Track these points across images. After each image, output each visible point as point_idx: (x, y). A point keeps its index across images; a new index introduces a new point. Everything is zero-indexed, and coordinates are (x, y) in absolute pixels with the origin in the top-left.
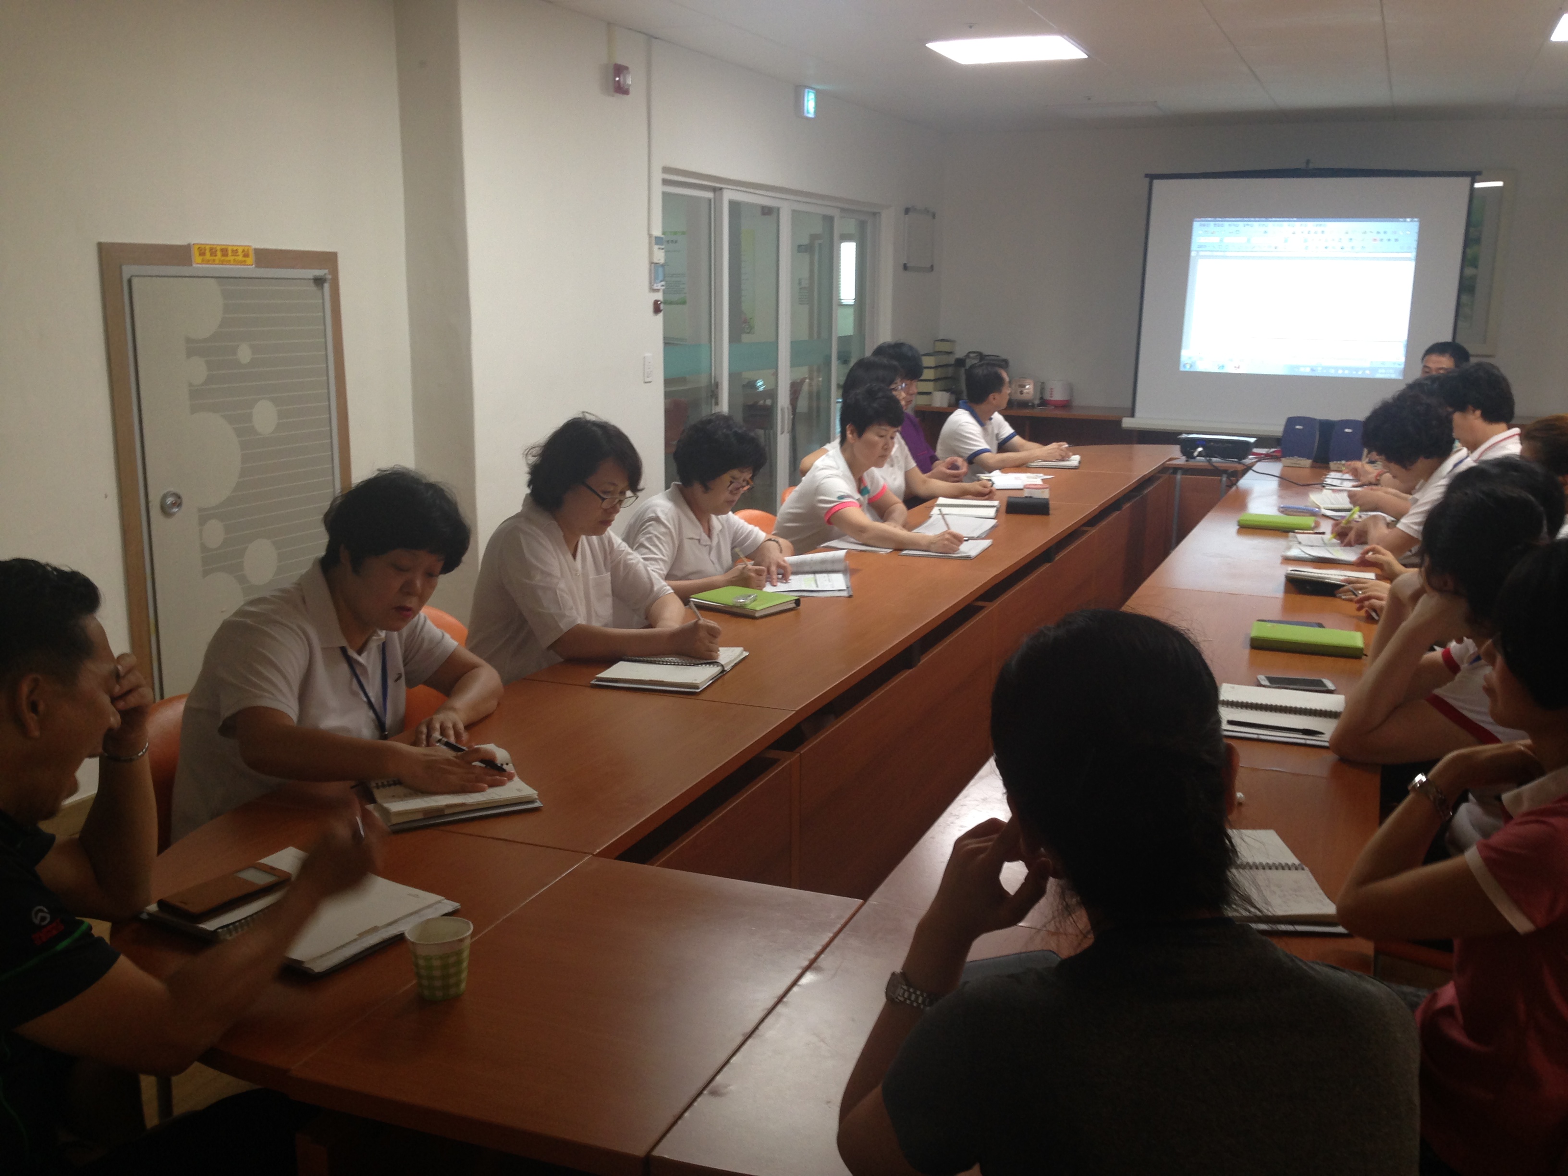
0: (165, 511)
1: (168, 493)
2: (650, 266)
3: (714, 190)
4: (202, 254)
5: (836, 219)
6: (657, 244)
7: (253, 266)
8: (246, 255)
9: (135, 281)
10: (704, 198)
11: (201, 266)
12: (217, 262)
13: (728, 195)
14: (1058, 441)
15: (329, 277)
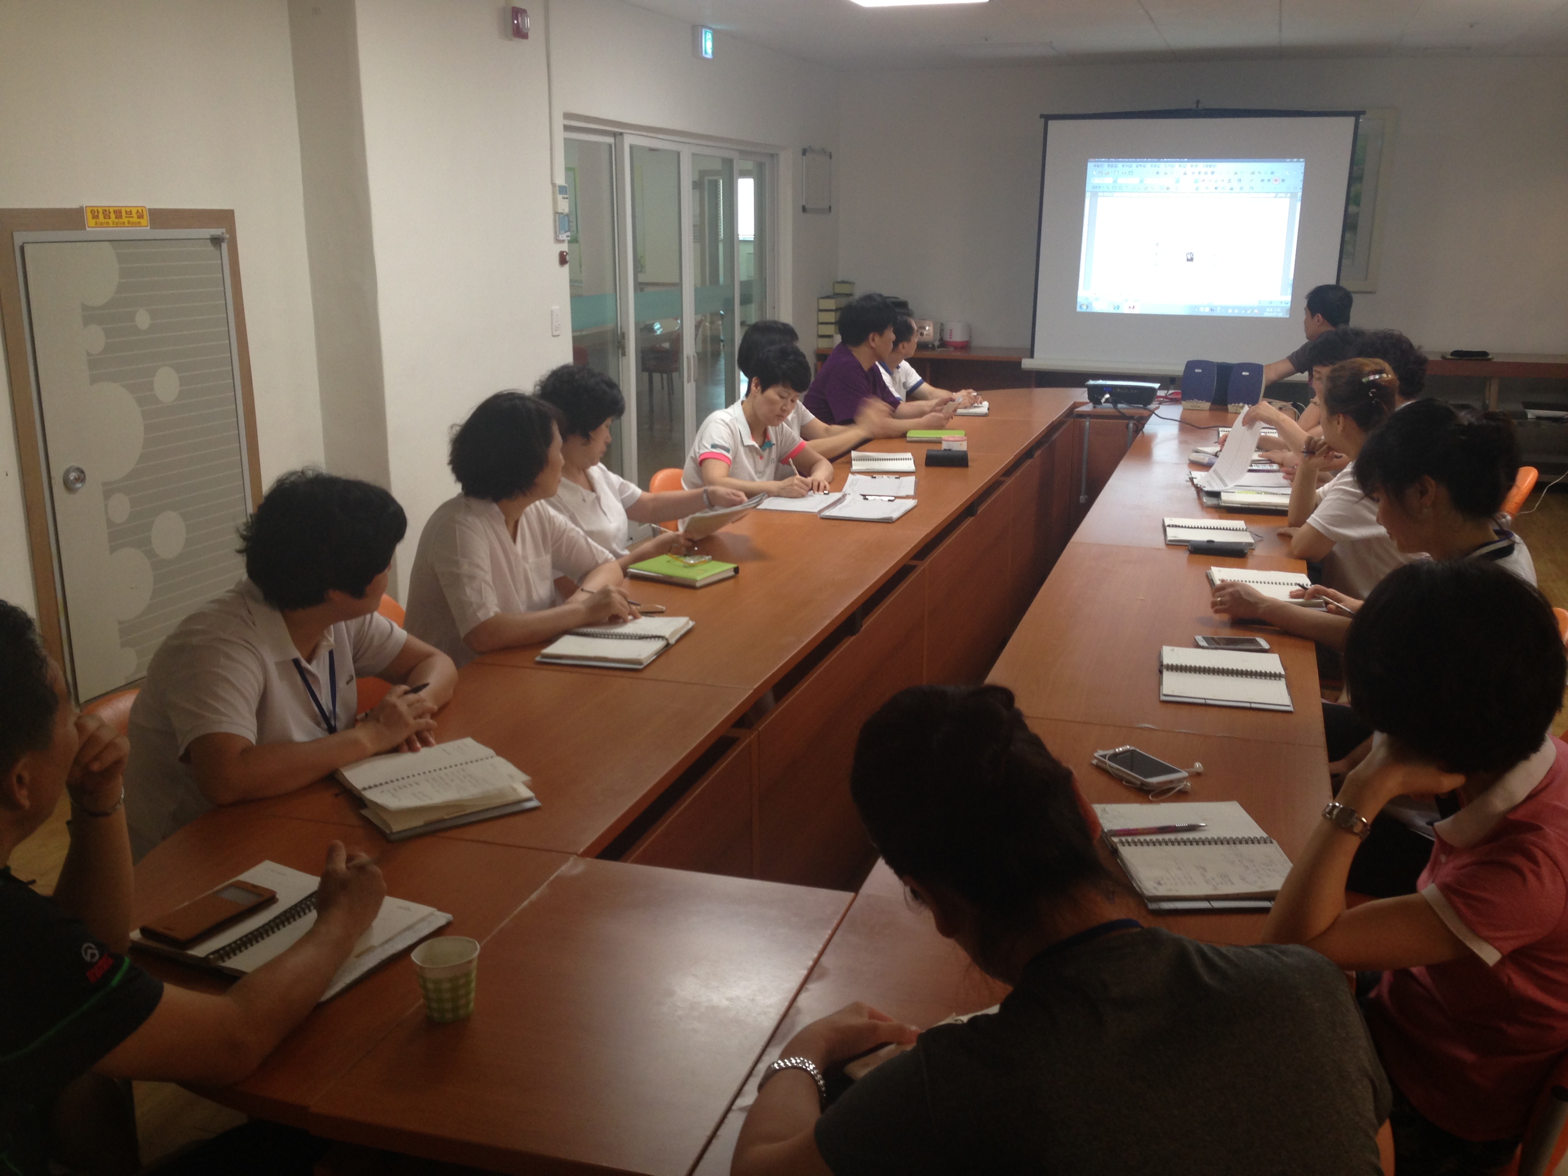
0: (69, 486)
1: (71, 467)
2: (555, 216)
3: (615, 135)
4: (95, 217)
5: (735, 161)
6: (560, 193)
7: (149, 228)
8: (141, 216)
9: (28, 249)
10: (605, 143)
11: (95, 229)
12: (111, 224)
13: (629, 140)
14: (966, 388)
15: (227, 236)
